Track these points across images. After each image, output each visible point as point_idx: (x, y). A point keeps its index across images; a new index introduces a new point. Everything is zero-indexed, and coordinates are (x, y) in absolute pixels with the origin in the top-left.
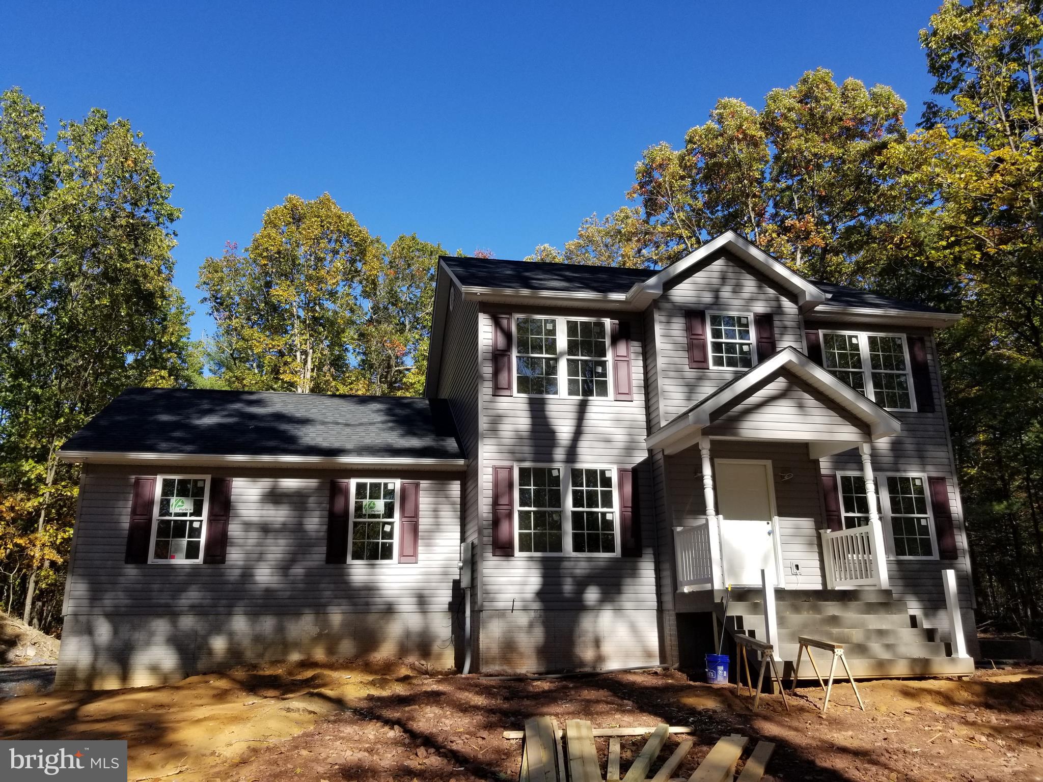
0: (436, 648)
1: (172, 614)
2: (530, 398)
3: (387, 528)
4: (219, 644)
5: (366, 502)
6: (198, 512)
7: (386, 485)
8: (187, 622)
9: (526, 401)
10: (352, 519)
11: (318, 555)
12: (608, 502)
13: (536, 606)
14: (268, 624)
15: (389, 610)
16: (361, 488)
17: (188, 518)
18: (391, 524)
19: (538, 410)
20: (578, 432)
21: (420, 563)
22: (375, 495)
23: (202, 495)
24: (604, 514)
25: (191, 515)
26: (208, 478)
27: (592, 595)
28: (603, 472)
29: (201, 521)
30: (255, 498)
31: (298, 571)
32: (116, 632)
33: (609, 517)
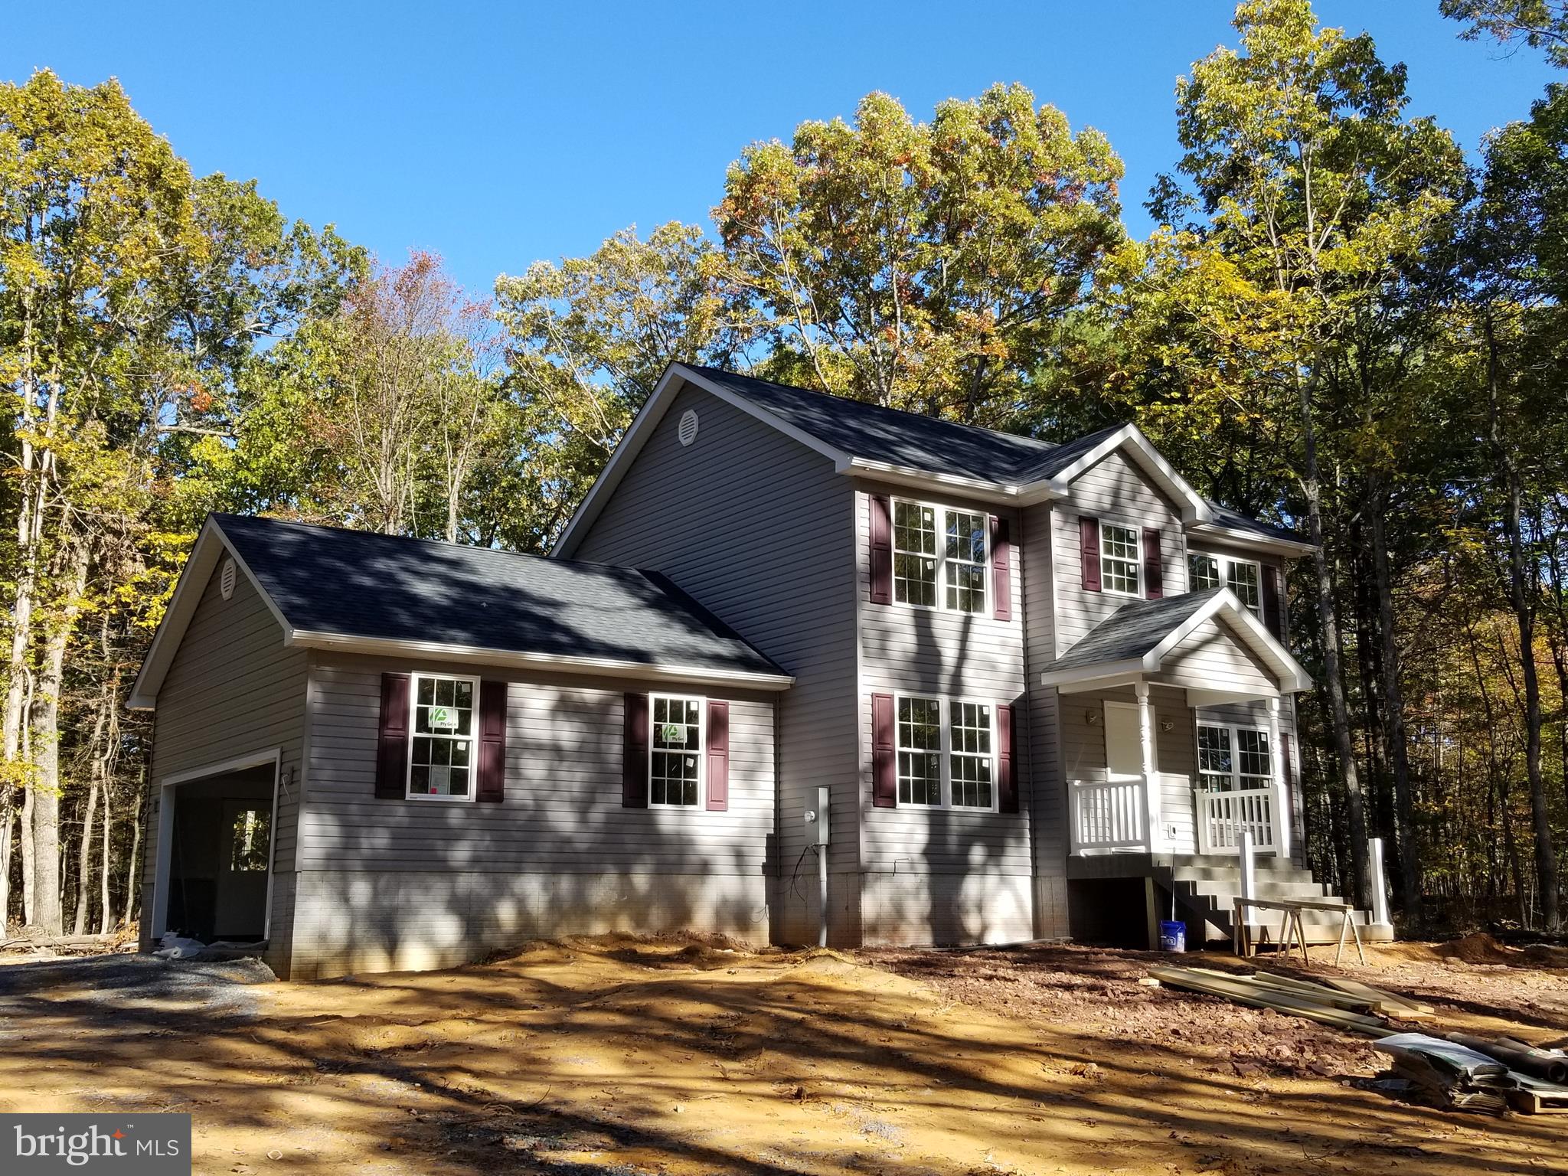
0: (755, 917)
1: (446, 870)
2: (915, 610)
3: (690, 763)
4: (506, 913)
5: (666, 725)
6: (464, 728)
7: (688, 704)
8: (469, 883)
9: (911, 613)
10: (651, 748)
11: (615, 797)
12: (985, 747)
13: (923, 868)
14: (565, 884)
15: (705, 869)
16: (660, 705)
17: (453, 736)
18: (694, 757)
19: (923, 623)
20: (962, 657)
21: (731, 812)
22: (676, 718)
23: (469, 704)
24: (981, 760)
25: (456, 731)
26: (476, 681)
27: (977, 854)
28: (981, 708)
29: (468, 742)
30: (544, 713)
31: (597, 815)
32: (376, 894)
33: (985, 764)
